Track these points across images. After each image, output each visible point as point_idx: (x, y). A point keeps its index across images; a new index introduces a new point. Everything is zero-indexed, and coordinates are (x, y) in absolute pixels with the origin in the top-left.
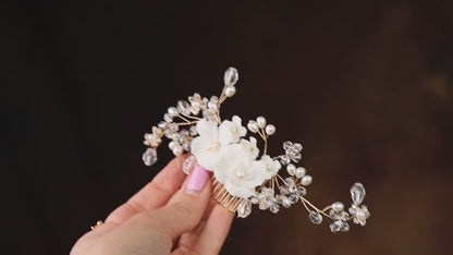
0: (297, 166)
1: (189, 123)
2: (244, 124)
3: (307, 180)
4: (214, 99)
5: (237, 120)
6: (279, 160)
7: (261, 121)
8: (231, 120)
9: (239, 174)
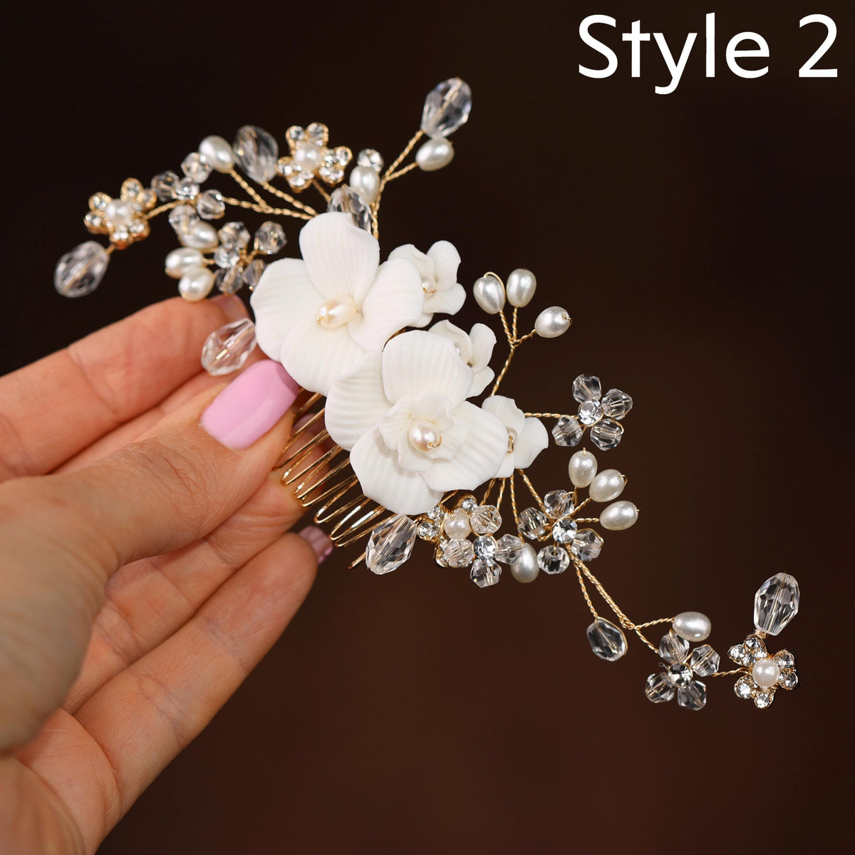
0: (605, 462)
1: (262, 207)
2: (467, 277)
3: (622, 514)
4: (371, 159)
5: (446, 255)
6: (549, 424)
7: (522, 283)
8: (424, 248)
9: (417, 435)
